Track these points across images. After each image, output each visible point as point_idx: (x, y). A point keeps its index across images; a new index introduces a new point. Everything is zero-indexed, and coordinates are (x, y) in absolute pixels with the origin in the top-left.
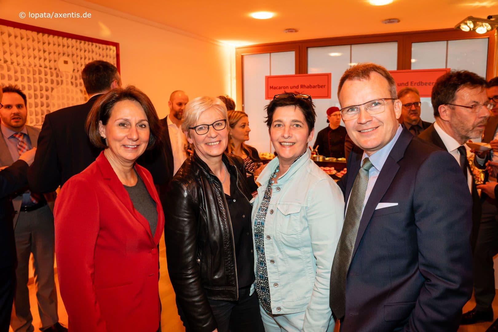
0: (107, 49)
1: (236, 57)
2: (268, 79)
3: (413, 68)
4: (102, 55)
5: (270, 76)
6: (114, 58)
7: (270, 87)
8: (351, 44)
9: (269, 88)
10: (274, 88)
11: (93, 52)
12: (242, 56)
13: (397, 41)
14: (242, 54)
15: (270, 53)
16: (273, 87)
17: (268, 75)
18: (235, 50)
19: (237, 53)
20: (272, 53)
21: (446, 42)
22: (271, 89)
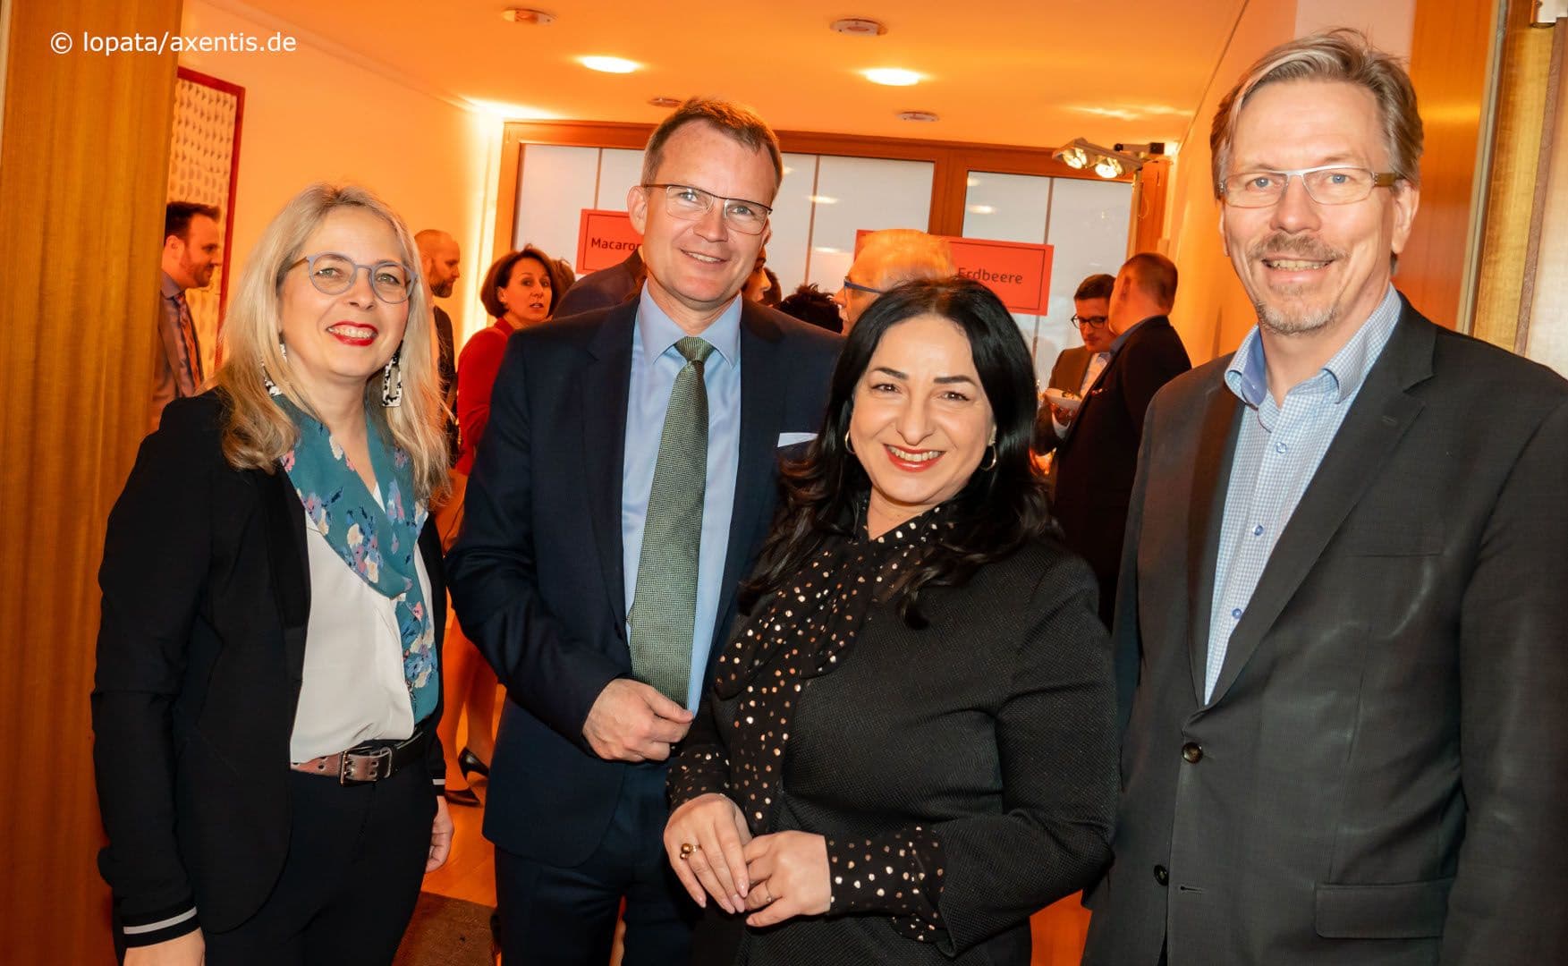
0: (218, 100)
1: (504, 146)
2: (589, 217)
3: (969, 232)
4: (206, 116)
5: (595, 210)
6: (230, 124)
7: (593, 240)
8: (819, 154)
9: (590, 241)
10: (602, 243)
11: (189, 105)
12: (522, 147)
13: (932, 162)
14: (523, 142)
15: (601, 148)
16: (599, 241)
17: (590, 206)
18: (502, 126)
19: (506, 136)
20: (606, 148)
21: (1047, 180)
22: (596, 247)
